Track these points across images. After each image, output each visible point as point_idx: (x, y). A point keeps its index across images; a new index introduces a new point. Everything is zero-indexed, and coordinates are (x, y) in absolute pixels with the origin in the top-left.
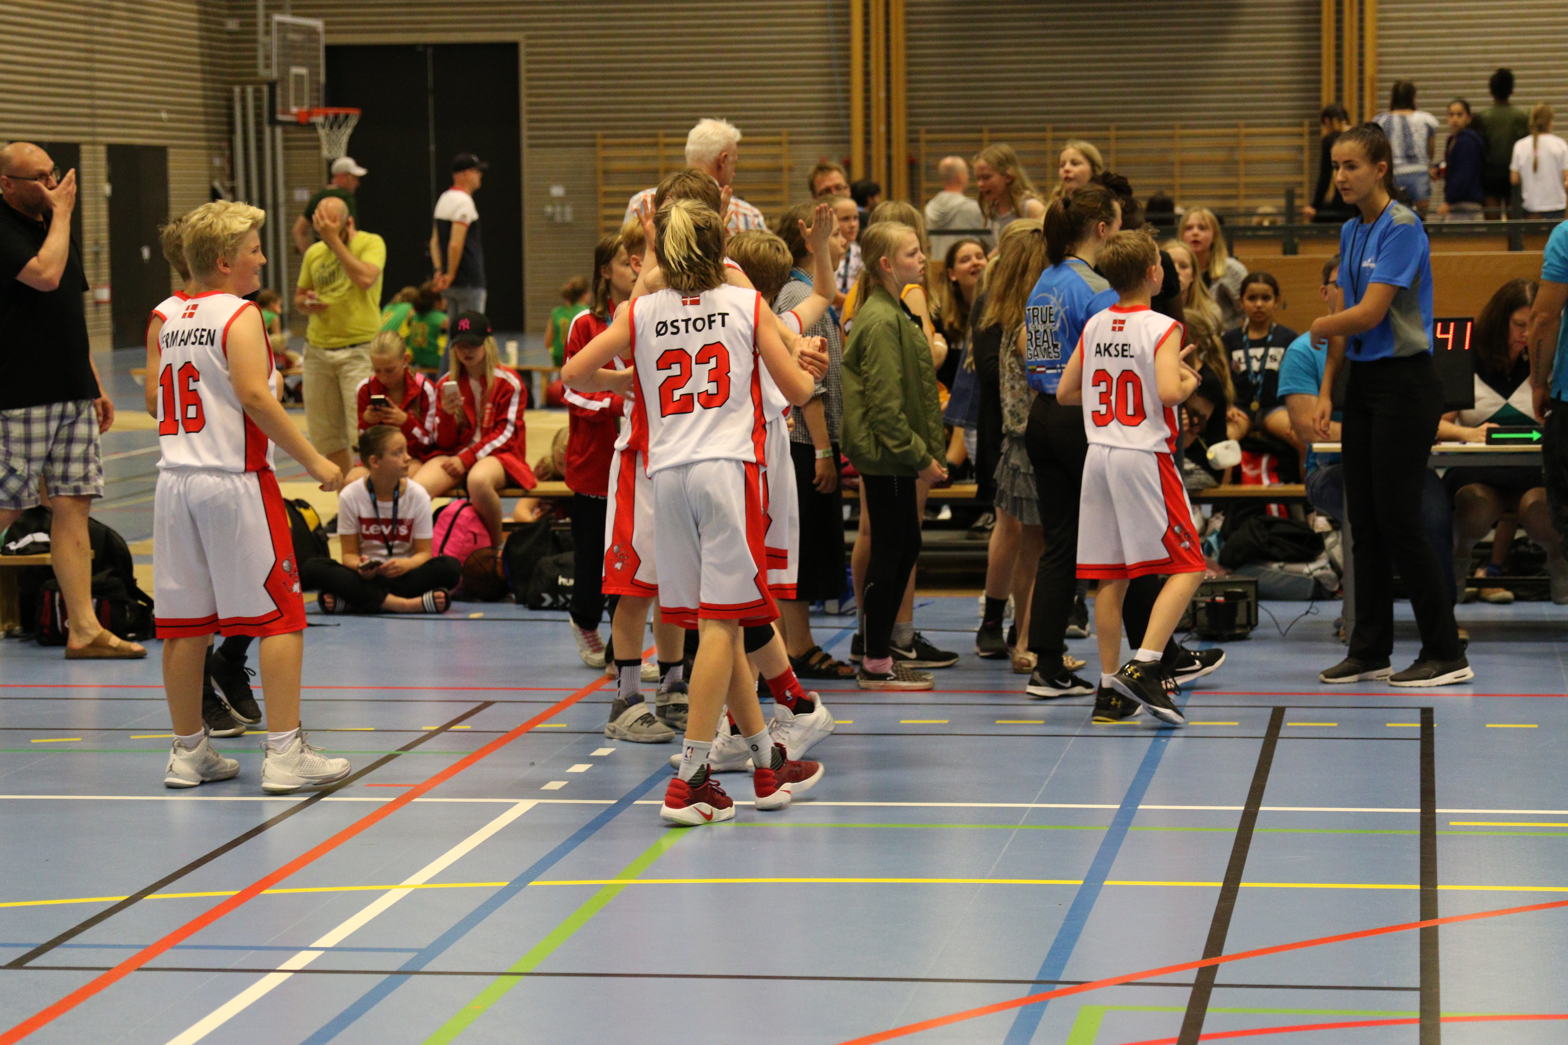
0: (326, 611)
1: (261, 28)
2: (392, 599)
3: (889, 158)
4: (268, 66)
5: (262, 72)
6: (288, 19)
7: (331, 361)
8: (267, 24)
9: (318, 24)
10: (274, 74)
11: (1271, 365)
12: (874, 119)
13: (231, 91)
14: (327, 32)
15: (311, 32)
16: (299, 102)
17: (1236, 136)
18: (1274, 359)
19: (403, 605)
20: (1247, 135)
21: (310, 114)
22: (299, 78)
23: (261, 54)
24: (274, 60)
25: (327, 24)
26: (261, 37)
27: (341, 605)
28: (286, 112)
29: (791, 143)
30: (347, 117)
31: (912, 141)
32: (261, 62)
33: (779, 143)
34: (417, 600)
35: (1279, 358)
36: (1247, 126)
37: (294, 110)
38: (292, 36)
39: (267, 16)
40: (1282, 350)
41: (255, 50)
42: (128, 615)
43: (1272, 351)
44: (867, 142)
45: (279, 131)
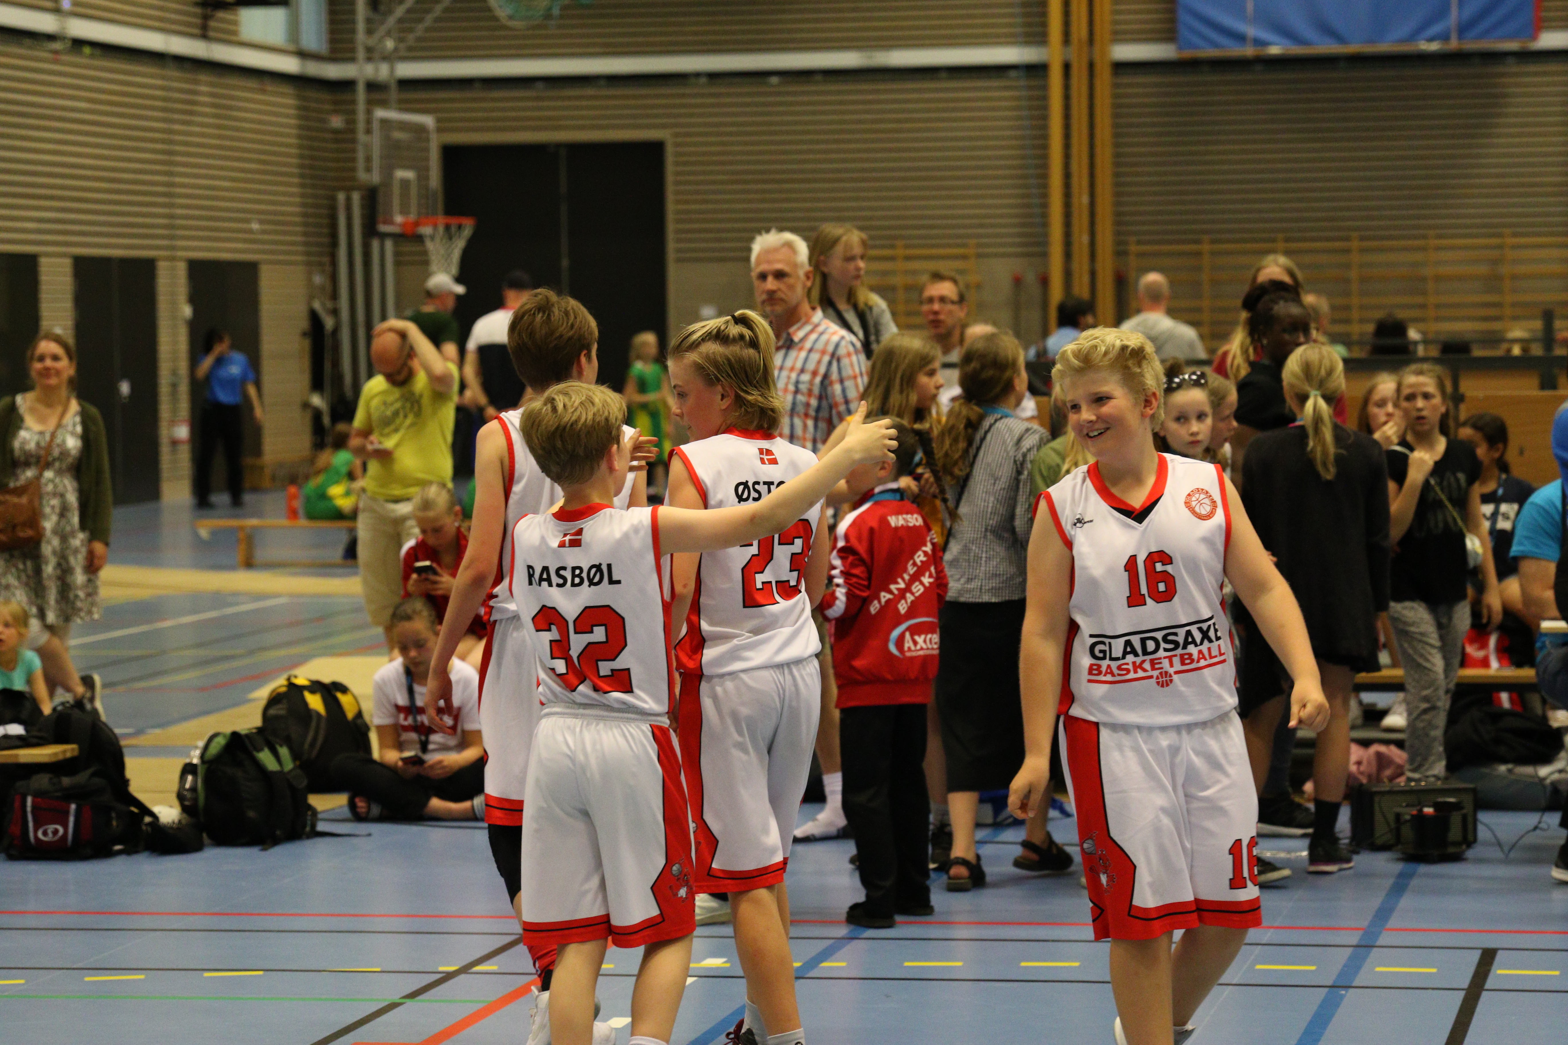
0: (358, 817)
1: (361, 126)
2: (436, 803)
3: (1093, 274)
4: (368, 169)
5: (362, 176)
6: (392, 114)
7: (392, 515)
8: (369, 121)
9: (428, 120)
10: (375, 178)
11: (1504, 525)
12: (1075, 229)
13: (333, 199)
14: (440, 130)
15: (420, 130)
16: (404, 211)
17: (1500, 247)
18: (1506, 517)
19: (450, 811)
20: (1514, 247)
21: (417, 224)
22: (405, 183)
23: (361, 156)
24: (376, 163)
25: (439, 120)
26: (362, 137)
27: (376, 810)
28: (390, 222)
29: (979, 256)
30: (460, 227)
31: (1120, 253)
32: (361, 164)
33: (964, 257)
34: (466, 805)
35: (1512, 515)
36: (1515, 235)
37: (399, 219)
38: (398, 135)
39: (369, 112)
40: (1516, 507)
41: (354, 151)
42: (114, 823)
43: (1504, 507)
44: (1068, 255)
45: (389, 245)
